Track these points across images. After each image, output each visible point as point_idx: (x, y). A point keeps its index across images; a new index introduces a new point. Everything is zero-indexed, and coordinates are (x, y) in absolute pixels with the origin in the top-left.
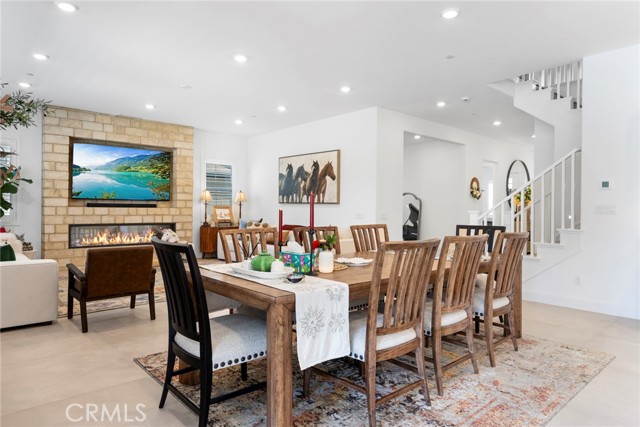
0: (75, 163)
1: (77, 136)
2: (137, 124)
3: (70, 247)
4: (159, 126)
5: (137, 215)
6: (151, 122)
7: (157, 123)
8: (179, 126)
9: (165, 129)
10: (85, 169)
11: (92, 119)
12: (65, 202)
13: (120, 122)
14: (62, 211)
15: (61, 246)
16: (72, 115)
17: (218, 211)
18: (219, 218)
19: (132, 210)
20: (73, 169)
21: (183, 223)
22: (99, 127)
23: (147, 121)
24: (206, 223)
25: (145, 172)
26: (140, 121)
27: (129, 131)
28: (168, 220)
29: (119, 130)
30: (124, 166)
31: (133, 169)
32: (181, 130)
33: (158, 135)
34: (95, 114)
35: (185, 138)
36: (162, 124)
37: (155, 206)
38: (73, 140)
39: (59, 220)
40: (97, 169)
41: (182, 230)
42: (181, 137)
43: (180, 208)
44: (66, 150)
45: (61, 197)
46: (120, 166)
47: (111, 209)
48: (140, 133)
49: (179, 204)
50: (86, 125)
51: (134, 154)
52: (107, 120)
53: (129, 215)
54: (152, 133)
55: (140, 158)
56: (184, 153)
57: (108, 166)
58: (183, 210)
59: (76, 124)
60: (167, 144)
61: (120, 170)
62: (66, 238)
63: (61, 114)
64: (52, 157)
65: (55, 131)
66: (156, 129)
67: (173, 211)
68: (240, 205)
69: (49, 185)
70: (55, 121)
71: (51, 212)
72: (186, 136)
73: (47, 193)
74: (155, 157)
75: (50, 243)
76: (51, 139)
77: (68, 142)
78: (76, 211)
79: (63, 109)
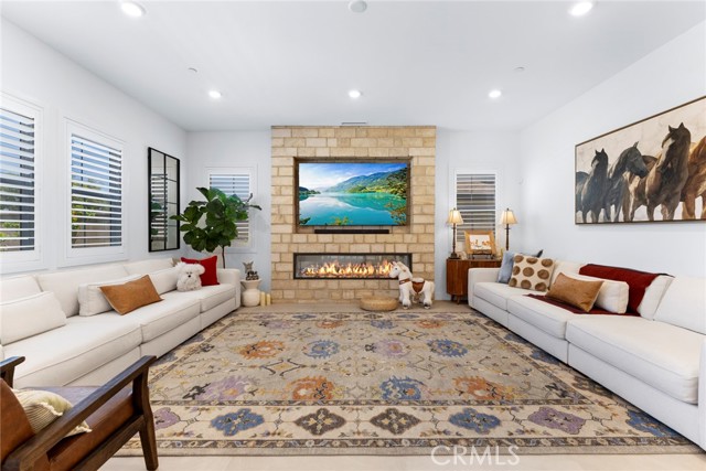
0: (301, 185)
1: (301, 155)
2: (364, 133)
3: (295, 278)
4: (389, 131)
5: (364, 243)
6: (380, 128)
7: (388, 128)
8: (415, 128)
9: (398, 133)
10: (314, 192)
11: (315, 134)
12: (289, 229)
13: (345, 134)
14: (287, 239)
15: (286, 276)
16: (296, 133)
17: (473, 238)
18: (473, 247)
19: (359, 237)
20: (300, 193)
21: (422, 254)
22: (322, 142)
23: (375, 128)
24: (454, 254)
25: (382, 192)
26: (368, 128)
27: (355, 142)
28: (401, 249)
29: (344, 142)
30: (359, 187)
31: (368, 189)
32: (418, 133)
33: (389, 142)
34: (318, 128)
35: (424, 142)
36: (394, 128)
37: (387, 232)
38: (298, 161)
39: (284, 248)
40: (327, 191)
41: (421, 262)
42: (419, 142)
43: (418, 234)
44: (291, 172)
45: (285, 223)
46: (354, 186)
47: (336, 236)
48: (367, 143)
49: (415, 229)
50: (310, 142)
51: (370, 171)
52: (330, 133)
53: (355, 243)
54: (381, 141)
55: (377, 176)
56: (422, 162)
57: (340, 187)
58: (422, 237)
59: (300, 142)
60: (402, 153)
61: (353, 191)
62: (290, 267)
63: (287, 133)
64: (278, 181)
65: (281, 152)
66: (387, 136)
67: (408, 238)
68: (508, 229)
69: (275, 210)
70: (280, 142)
71: (277, 239)
72: (425, 140)
73: (274, 219)
74: (394, 175)
75: (276, 272)
76: (277, 162)
77: (292, 162)
78: (300, 238)
79: (286, 127)
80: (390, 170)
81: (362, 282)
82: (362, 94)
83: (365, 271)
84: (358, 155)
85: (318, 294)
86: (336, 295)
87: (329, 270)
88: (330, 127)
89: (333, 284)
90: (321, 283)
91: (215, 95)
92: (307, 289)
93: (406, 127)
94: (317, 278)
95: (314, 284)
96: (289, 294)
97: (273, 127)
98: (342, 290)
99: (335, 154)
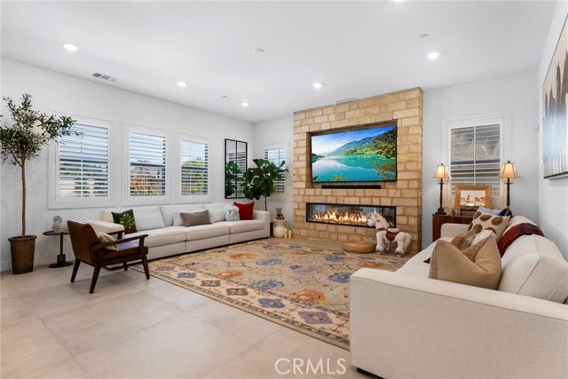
0: (313, 152)
1: (311, 130)
2: (355, 106)
3: (307, 221)
4: (376, 100)
5: (355, 196)
6: (368, 99)
7: (374, 98)
8: (398, 93)
9: (383, 101)
10: (320, 156)
11: (320, 113)
12: (303, 185)
13: (341, 109)
14: (302, 192)
15: (301, 219)
16: (308, 115)
17: (464, 194)
18: (462, 203)
19: (351, 191)
20: (311, 158)
21: (405, 207)
22: (325, 119)
23: (364, 100)
24: (441, 210)
25: (370, 153)
26: (358, 101)
27: (349, 114)
28: (386, 202)
29: (341, 116)
30: (351, 150)
31: (359, 152)
32: (402, 97)
33: (376, 110)
34: (322, 108)
35: (408, 104)
36: (380, 97)
37: (379, 187)
38: (310, 135)
39: (300, 199)
40: (329, 155)
41: (403, 215)
42: (403, 105)
43: (401, 190)
44: (304, 143)
45: (301, 181)
46: (348, 150)
47: (334, 190)
48: (357, 113)
49: (399, 184)
50: (317, 120)
51: (359, 137)
52: (331, 110)
53: (348, 196)
54: (369, 110)
55: (365, 140)
56: (406, 123)
57: (338, 152)
58: (405, 191)
59: (311, 121)
60: (387, 118)
61: (347, 154)
62: (304, 213)
63: (302, 116)
64: (298, 151)
65: (299, 130)
66: (374, 105)
67: (392, 193)
68: (508, 184)
69: (295, 172)
70: (298, 123)
71: (296, 192)
72: (408, 102)
73: (295, 178)
74: (379, 138)
75: (296, 216)
76: (297, 137)
77: (305, 137)
78: (310, 192)
79: (302, 112)
80: (376, 134)
81: (353, 228)
82: (323, 84)
83: (360, 220)
84: (350, 125)
85: (322, 234)
86: (334, 237)
87: (331, 217)
88: (330, 106)
89: (332, 228)
90: (324, 227)
91: (245, 105)
92: (315, 230)
93: (390, 94)
94: (323, 222)
95: (319, 226)
96: (303, 233)
97: (295, 113)
98: (339, 234)
99: (334, 126)
